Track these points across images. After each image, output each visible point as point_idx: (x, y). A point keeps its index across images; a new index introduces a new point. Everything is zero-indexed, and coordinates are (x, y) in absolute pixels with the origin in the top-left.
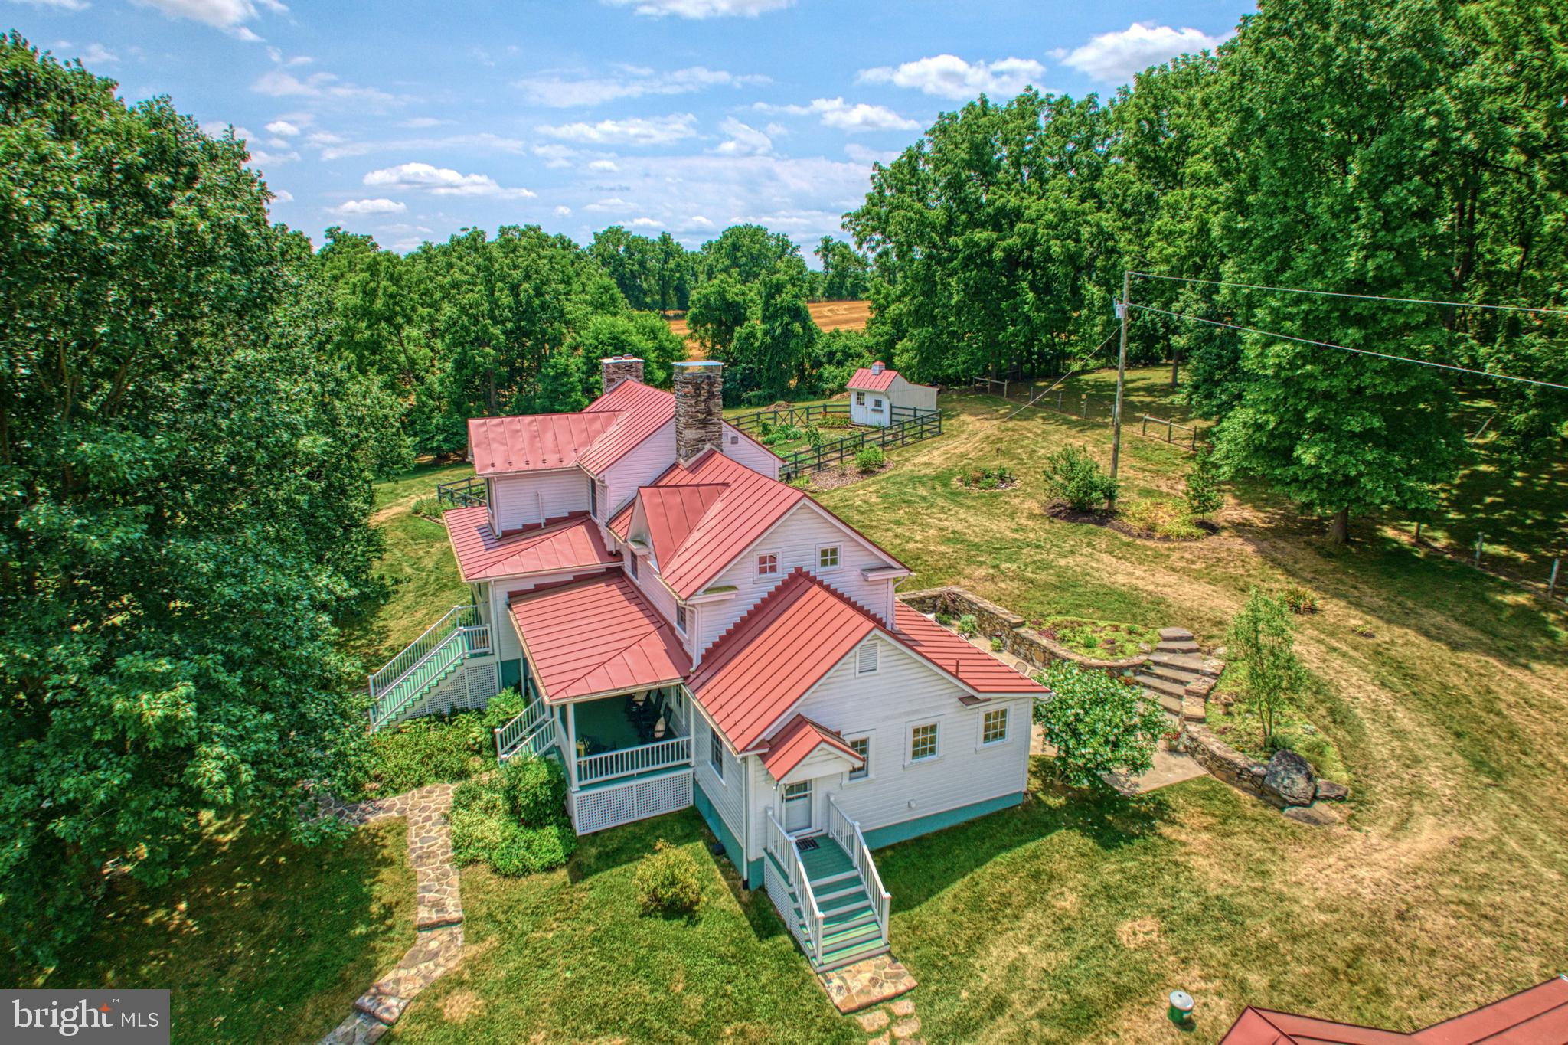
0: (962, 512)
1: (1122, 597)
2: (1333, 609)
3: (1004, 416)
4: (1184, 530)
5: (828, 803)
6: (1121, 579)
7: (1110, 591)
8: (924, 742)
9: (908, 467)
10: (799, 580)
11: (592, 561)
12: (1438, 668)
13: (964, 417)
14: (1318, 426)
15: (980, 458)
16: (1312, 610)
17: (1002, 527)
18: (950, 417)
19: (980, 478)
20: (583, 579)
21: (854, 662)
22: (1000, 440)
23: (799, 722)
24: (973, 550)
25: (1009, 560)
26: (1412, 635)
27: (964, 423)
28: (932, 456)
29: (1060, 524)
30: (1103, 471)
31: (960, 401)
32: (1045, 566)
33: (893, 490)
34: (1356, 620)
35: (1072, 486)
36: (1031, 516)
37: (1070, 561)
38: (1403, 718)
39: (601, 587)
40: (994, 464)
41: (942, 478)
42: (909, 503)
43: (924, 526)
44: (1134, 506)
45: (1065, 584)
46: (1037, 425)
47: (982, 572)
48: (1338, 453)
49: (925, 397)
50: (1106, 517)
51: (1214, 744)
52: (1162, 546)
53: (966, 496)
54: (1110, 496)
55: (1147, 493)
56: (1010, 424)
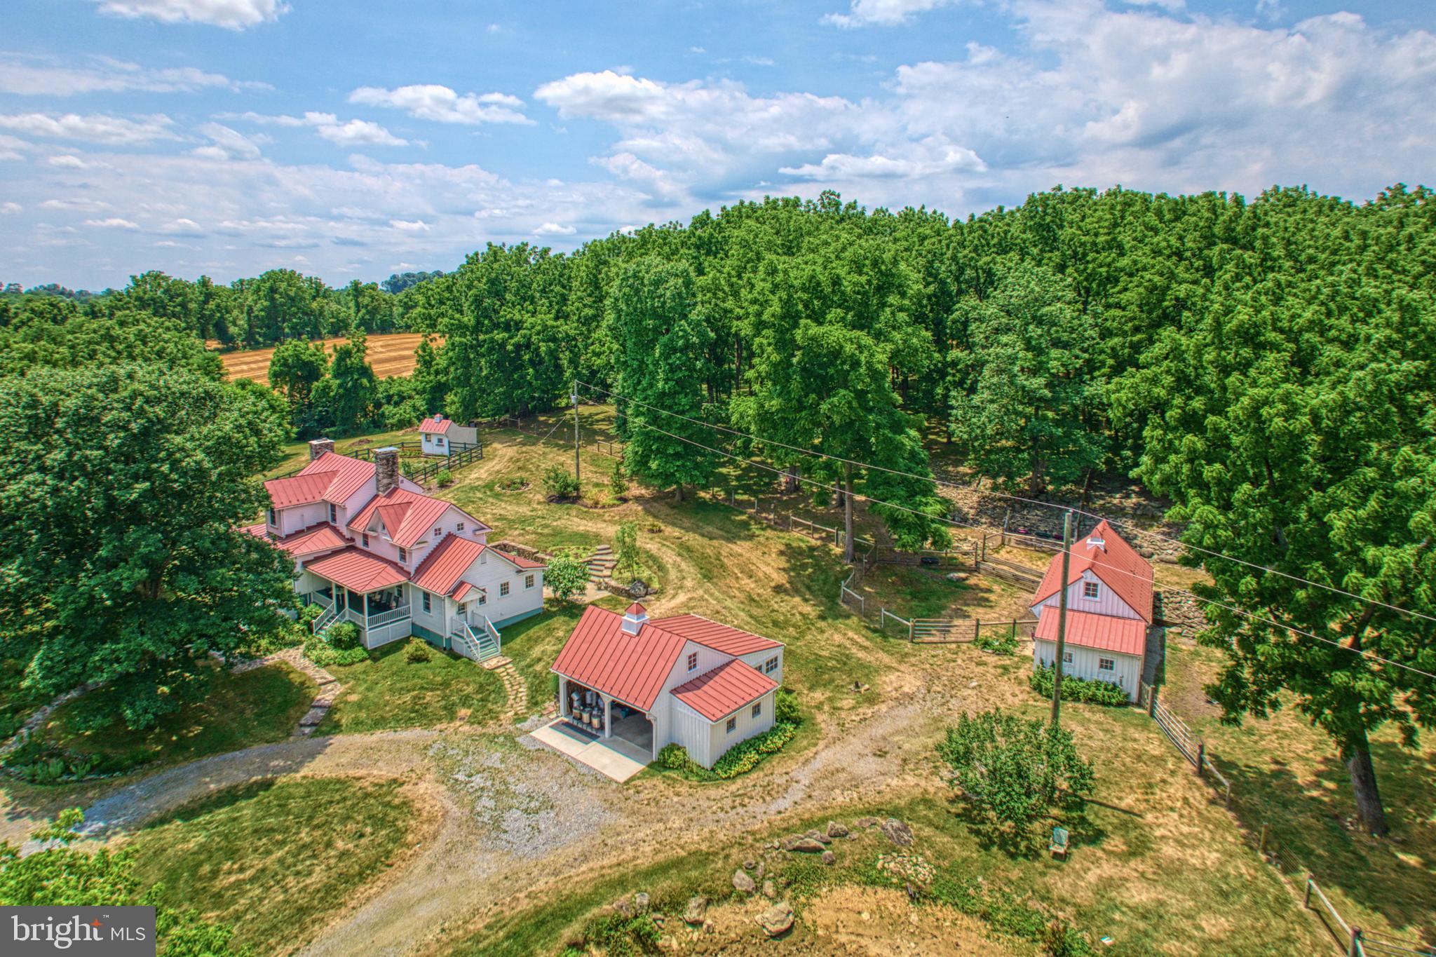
0: (503, 505)
1: (582, 535)
2: (669, 530)
3: (520, 443)
4: (611, 502)
5: (473, 613)
6: (581, 528)
7: (576, 534)
8: (505, 589)
9: (467, 481)
10: (450, 538)
11: (341, 544)
12: (703, 547)
13: (495, 445)
14: (658, 451)
15: (509, 473)
16: (660, 531)
17: (524, 510)
18: (487, 446)
19: (511, 485)
20: (336, 553)
21: (479, 561)
22: (518, 460)
23: (462, 583)
24: (511, 523)
25: (530, 525)
26: (697, 537)
27: (496, 449)
28: (480, 473)
29: (553, 505)
30: (572, 478)
31: (490, 433)
32: (546, 526)
33: (462, 496)
34: (677, 532)
35: (557, 486)
36: (539, 503)
37: (559, 523)
38: (684, 565)
39: (347, 555)
40: (517, 476)
41: (489, 486)
42: (473, 502)
43: (484, 514)
44: (590, 493)
45: (556, 533)
46: (540, 448)
47: (517, 532)
48: (666, 462)
49: (468, 435)
50: (576, 499)
51: (613, 583)
52: (601, 511)
53: (504, 495)
54: (577, 488)
55: (597, 485)
56: (524, 449)
